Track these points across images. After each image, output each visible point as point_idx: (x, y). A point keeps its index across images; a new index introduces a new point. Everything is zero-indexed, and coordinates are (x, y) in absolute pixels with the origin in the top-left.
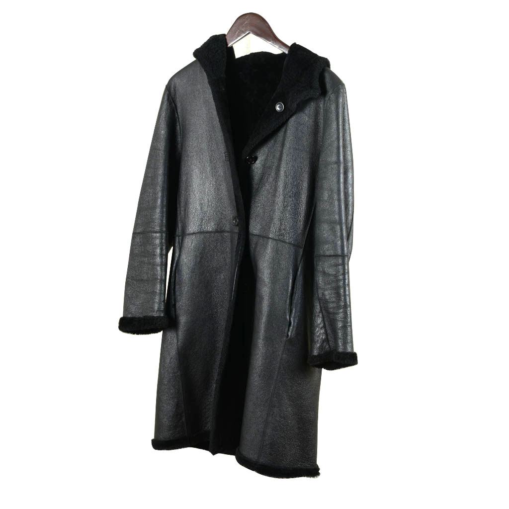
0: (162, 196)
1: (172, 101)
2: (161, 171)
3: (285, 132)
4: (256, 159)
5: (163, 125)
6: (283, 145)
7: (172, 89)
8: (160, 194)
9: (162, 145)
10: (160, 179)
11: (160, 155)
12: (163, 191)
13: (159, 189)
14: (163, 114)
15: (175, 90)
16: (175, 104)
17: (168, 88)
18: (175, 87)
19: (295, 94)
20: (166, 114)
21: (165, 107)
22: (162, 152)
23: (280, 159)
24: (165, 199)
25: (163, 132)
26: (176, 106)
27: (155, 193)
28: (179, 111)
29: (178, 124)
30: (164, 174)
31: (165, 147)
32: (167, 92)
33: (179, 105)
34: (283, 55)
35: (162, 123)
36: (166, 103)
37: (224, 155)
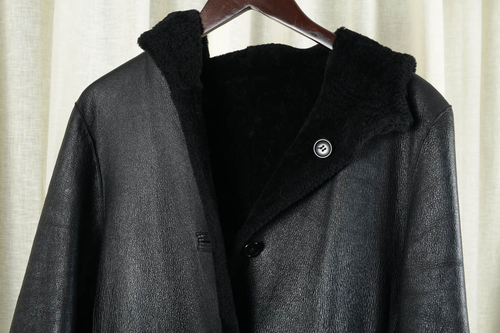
0: (63, 320)
1: (87, 132)
2: (61, 268)
3: (329, 197)
4: (261, 247)
5: (68, 177)
6: (325, 223)
7: (89, 111)
8: (58, 315)
9: (64, 217)
10: (60, 282)
11: (62, 235)
12: (64, 307)
13: (57, 302)
14: (69, 157)
15: (93, 112)
16: (92, 137)
17: (81, 108)
18: (94, 107)
19: (364, 124)
20: (75, 156)
21: (72, 142)
22: (66, 231)
23: (320, 252)
24: (68, 324)
25: (68, 191)
26: (94, 142)
27: (48, 313)
28: (100, 151)
29: (97, 175)
30: (68, 274)
31: (72, 220)
32: (79, 116)
33: (100, 140)
34: (319, 49)
35: (66, 175)
36: (74, 137)
37: (195, 239)
